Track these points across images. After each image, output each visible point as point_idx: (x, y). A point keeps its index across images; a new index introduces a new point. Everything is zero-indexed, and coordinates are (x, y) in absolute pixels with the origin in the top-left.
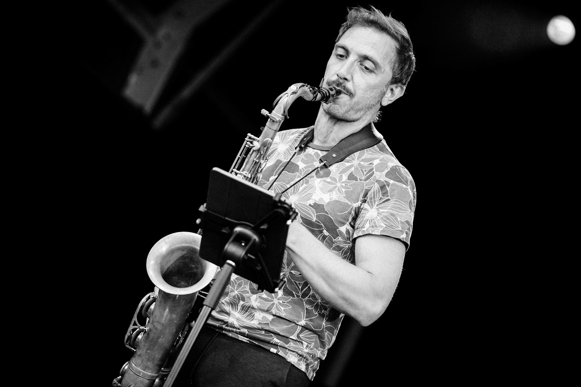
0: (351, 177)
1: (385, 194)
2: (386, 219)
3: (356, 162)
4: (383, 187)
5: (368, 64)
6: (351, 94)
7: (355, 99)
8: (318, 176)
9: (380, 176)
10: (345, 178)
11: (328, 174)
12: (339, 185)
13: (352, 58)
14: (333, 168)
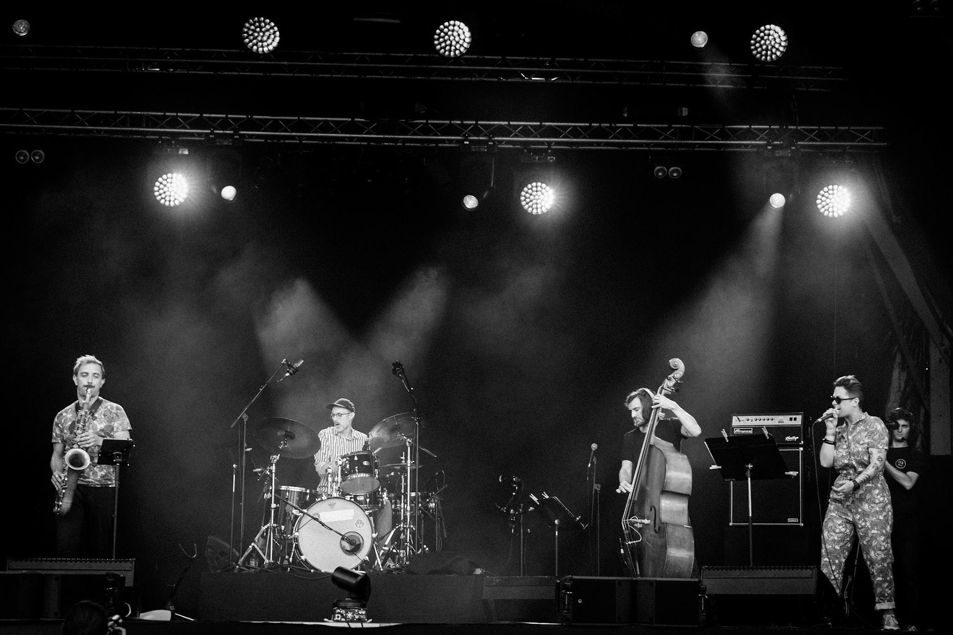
0: (105, 415)
1: (118, 416)
2: (121, 425)
3: (102, 410)
4: (117, 414)
5: (96, 375)
6: (94, 387)
7: (96, 388)
8: (94, 420)
9: (114, 411)
10: (103, 417)
11: (96, 418)
12: (103, 420)
13: (90, 375)
14: (96, 415)
